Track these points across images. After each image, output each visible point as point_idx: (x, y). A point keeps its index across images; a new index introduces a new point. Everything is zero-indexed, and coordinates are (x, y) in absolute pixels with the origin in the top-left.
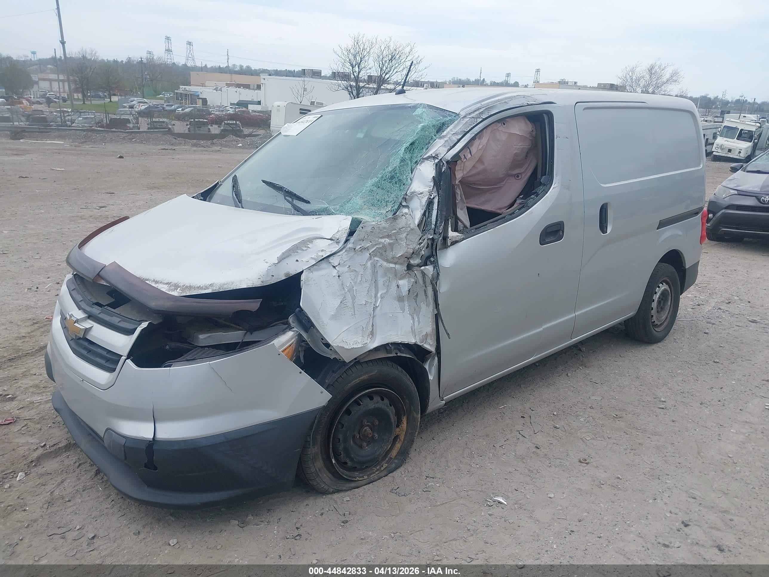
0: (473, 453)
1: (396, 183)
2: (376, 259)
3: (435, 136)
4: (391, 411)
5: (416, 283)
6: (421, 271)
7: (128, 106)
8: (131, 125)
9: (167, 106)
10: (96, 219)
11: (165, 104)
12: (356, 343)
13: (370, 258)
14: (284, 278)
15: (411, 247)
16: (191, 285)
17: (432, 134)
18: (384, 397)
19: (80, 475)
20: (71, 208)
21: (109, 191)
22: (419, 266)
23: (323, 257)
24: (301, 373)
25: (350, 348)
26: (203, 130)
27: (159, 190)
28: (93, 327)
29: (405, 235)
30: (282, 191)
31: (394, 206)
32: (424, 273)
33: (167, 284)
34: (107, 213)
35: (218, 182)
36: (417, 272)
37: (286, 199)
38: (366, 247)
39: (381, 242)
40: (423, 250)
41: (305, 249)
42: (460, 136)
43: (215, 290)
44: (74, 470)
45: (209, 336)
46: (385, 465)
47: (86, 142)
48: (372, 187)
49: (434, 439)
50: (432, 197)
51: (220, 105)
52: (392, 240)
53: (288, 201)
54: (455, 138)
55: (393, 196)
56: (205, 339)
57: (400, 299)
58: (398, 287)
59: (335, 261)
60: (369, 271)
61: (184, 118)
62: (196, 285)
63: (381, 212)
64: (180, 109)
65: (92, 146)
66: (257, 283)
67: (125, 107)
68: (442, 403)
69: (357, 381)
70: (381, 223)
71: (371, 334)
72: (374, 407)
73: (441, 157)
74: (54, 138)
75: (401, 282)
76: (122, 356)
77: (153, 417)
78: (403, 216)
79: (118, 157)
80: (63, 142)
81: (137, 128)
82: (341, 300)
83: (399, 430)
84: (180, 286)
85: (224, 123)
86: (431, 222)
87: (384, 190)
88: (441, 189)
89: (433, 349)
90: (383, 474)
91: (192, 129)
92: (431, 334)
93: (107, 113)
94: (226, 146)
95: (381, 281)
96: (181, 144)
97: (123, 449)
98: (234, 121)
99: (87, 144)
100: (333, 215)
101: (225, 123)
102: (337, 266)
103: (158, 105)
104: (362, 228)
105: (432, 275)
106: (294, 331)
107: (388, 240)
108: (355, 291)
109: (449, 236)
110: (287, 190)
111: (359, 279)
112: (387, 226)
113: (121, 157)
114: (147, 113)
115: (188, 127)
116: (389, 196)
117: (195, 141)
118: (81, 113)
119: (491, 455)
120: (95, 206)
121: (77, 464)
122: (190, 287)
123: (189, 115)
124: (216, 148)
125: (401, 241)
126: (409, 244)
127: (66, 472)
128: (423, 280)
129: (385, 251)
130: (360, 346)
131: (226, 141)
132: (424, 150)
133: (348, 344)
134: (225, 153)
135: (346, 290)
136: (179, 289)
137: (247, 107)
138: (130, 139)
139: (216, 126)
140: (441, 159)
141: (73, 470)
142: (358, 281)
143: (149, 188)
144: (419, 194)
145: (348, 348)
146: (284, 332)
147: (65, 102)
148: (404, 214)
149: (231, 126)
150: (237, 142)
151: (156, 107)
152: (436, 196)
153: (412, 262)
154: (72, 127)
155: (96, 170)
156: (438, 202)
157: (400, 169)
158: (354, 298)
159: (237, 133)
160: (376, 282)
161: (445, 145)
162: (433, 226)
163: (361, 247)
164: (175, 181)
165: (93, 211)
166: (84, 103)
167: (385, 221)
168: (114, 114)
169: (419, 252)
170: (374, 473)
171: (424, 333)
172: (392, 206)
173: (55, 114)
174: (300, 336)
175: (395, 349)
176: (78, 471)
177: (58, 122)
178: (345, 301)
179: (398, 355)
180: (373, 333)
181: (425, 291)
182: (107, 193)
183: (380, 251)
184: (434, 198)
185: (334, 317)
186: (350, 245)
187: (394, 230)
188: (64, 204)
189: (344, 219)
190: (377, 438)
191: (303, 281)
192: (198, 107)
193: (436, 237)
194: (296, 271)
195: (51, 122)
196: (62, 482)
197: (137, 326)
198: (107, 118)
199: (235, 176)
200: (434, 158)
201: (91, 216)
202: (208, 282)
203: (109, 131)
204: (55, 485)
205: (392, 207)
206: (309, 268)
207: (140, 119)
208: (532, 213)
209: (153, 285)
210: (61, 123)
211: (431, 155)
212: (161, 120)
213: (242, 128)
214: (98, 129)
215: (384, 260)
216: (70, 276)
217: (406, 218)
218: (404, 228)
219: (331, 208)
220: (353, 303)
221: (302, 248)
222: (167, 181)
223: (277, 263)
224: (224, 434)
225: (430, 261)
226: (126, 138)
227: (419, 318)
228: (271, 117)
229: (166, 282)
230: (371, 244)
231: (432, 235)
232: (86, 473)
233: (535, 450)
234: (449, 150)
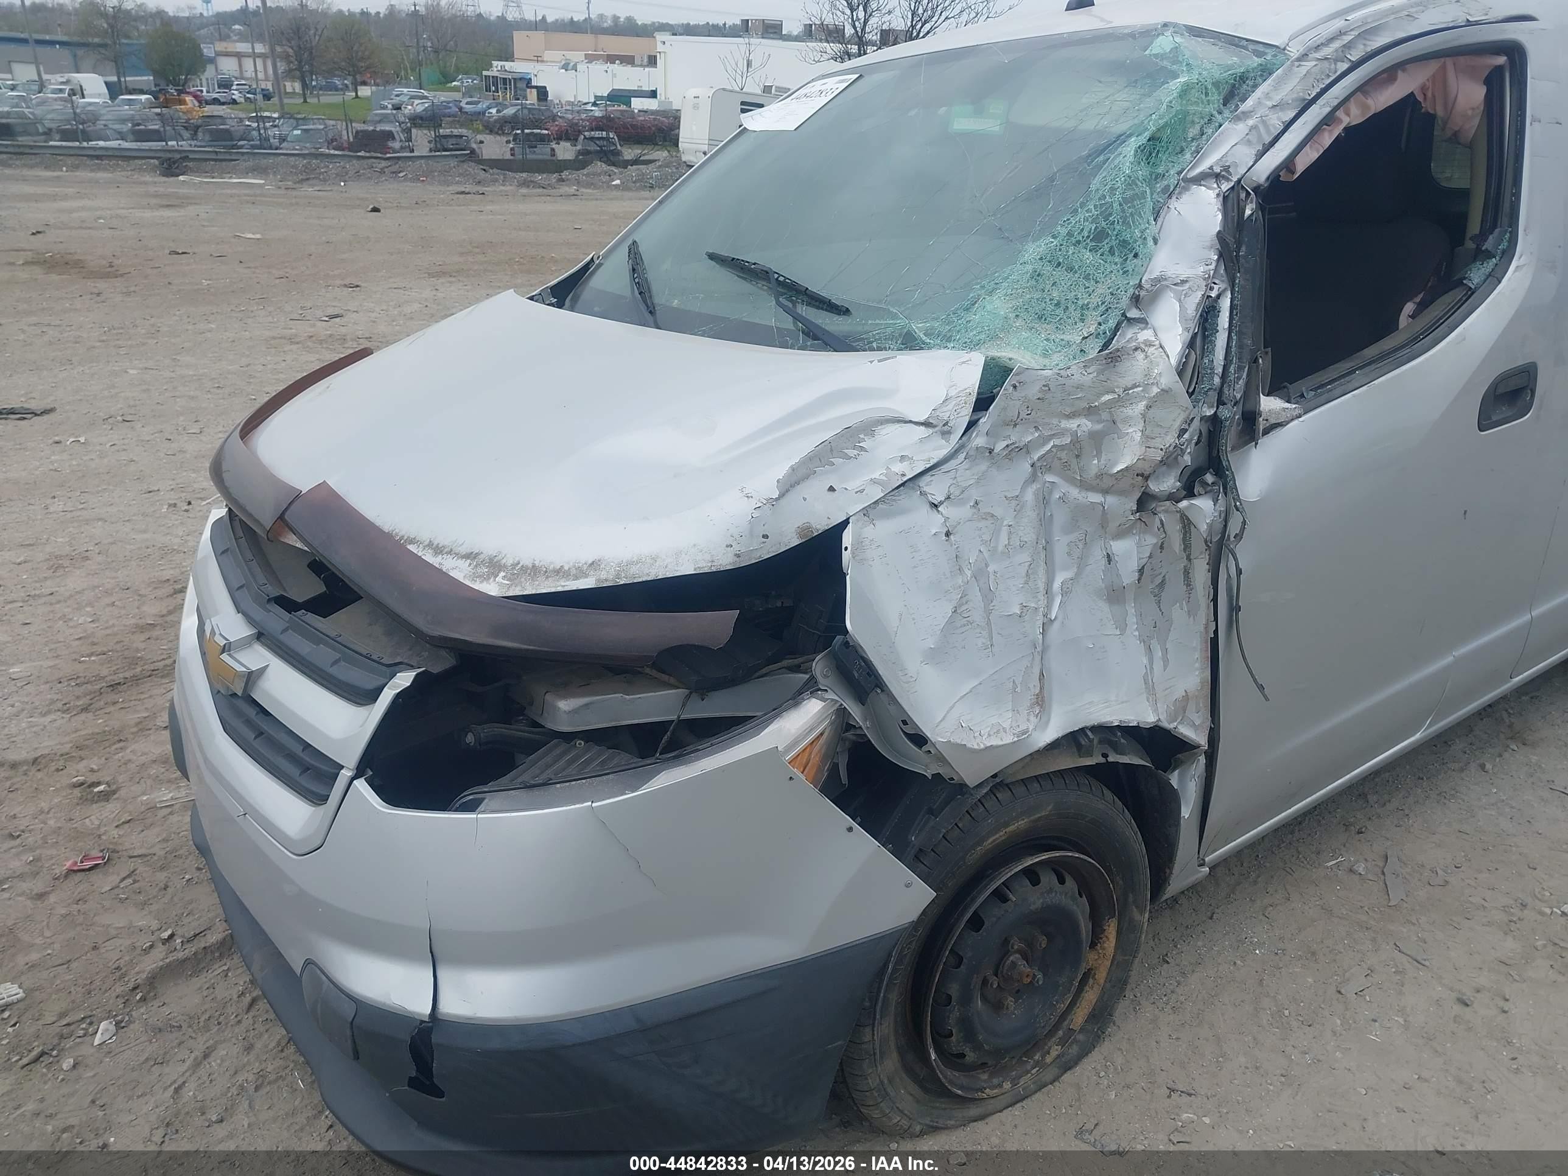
0: (1287, 1013)
1: (1111, 252)
2: (1050, 478)
3: (1220, 113)
4: (1080, 909)
5: (1162, 547)
6: (1178, 515)
7: (390, 106)
8: (396, 145)
9: (467, 104)
10: (321, 342)
11: (464, 101)
12: (998, 732)
13: (1033, 478)
14: (796, 542)
15: (1157, 445)
16: (537, 563)
17: (1211, 109)
18: (1064, 872)
19: (252, 1033)
20: (270, 319)
21: (347, 282)
22: (1173, 498)
23: (905, 479)
24: (850, 829)
25: (982, 746)
26: (541, 152)
27: (453, 279)
28: (269, 668)
29: (1141, 406)
30: (768, 280)
31: (1106, 321)
32: (1188, 519)
33: (468, 556)
34: (343, 330)
35: (592, 258)
36: (1165, 514)
37: (779, 303)
38: (1022, 444)
39: (1067, 430)
40: (1189, 450)
41: (852, 453)
42: (1291, 114)
43: (606, 580)
44: (239, 1018)
45: (587, 705)
46: (1055, 1051)
47: (308, 179)
48: (1038, 266)
49: (1168, 963)
50: (1213, 294)
51: (573, 100)
52: (1099, 422)
53: (786, 310)
54: (1276, 122)
55: (1101, 289)
56: (575, 711)
57: (1115, 595)
58: (1109, 561)
59: (936, 488)
60: (1030, 514)
61: (501, 128)
62: (551, 563)
63: (1067, 337)
64: (494, 111)
65: (318, 188)
66: (725, 561)
67: (385, 108)
68: (1203, 874)
69: (1000, 836)
70: (1069, 372)
71: (1037, 703)
72: (1043, 903)
73: (1239, 176)
74: (246, 173)
75: (1119, 547)
76: (342, 767)
77: (431, 952)
78: (1139, 351)
79: (369, 209)
80: (263, 182)
81: (408, 150)
82: (954, 603)
83: (1096, 957)
84: (505, 566)
85: (582, 137)
86: (1212, 369)
87: (1076, 272)
88: (1242, 270)
89: (1200, 738)
90: (1048, 1075)
91: (517, 151)
92: (1197, 697)
93: (349, 120)
94: (589, 185)
95: (1061, 543)
96: (496, 180)
97: (348, 1032)
98: (604, 133)
99: (310, 185)
100: (922, 349)
101: (585, 138)
102: (941, 503)
103: (448, 102)
104: (1015, 387)
105: (1210, 526)
106: (823, 700)
107: (1089, 424)
108: (992, 577)
109: (1261, 409)
110: (781, 279)
111: (1004, 539)
112: (1087, 380)
113: (375, 210)
114: (429, 120)
115: (511, 146)
116: (1090, 290)
117: (524, 175)
118: (297, 119)
119: (1339, 1022)
120: (319, 313)
121: (248, 998)
122: (534, 571)
123: (513, 122)
124: (567, 189)
125: (1127, 426)
126: (1153, 435)
127: (219, 1024)
128: (1184, 540)
129: (1077, 456)
130: (1008, 739)
131: (587, 175)
132: (1188, 156)
133: (977, 734)
134: (586, 199)
135: (969, 573)
136: (502, 574)
137: (629, 104)
138: (394, 173)
139: (568, 144)
140: (1239, 181)
141: (236, 1016)
142: (1000, 548)
143: (431, 275)
144: (1175, 285)
145: (976, 747)
146: (795, 699)
147: (269, 100)
148: (1143, 346)
149: (598, 142)
150: (610, 176)
151: (446, 105)
152: (1225, 290)
153: (1154, 487)
154: (281, 149)
155: (324, 238)
156: (1232, 307)
157: (1123, 211)
158: (988, 596)
159: (610, 156)
160: (1048, 547)
161: (1249, 141)
162: (1217, 380)
163: (1007, 446)
164: (486, 259)
165: (314, 326)
166: (305, 101)
167: (1082, 365)
168: (364, 122)
169: (1176, 458)
170: (1028, 1072)
171: (1179, 693)
172: (1100, 319)
173: (247, 123)
174: (842, 712)
175: (1100, 742)
176: (247, 1019)
177: (253, 140)
178: (964, 608)
179: (1110, 759)
180: (1043, 701)
181: (1187, 573)
182: (345, 286)
183: (1063, 455)
184: (1219, 296)
185: (936, 656)
186: (978, 440)
187: (1108, 393)
188: (257, 310)
189: (964, 363)
190: (1040, 983)
191: (849, 549)
192: (530, 104)
193: (1225, 412)
194: (829, 522)
195: (239, 140)
196: (206, 1056)
197: (383, 681)
198: (350, 130)
199: (634, 242)
200: (1218, 177)
201: (311, 337)
202: (586, 556)
203: (352, 156)
204: (188, 1063)
205: (1100, 324)
206: (865, 512)
207: (414, 131)
208: (1464, 339)
209: (429, 557)
210: (258, 142)
211: (1211, 168)
212: (456, 132)
213: (619, 147)
214: (332, 152)
215: (1071, 481)
216: (219, 512)
217: (1147, 357)
218: (1139, 386)
219: (918, 328)
220: (988, 612)
221: (846, 451)
222: (470, 259)
223: (777, 499)
224: (632, 1010)
225: (1204, 484)
226: (386, 170)
227: (1165, 651)
228: (679, 122)
229: (463, 550)
230: (1037, 435)
231: (1212, 407)
232: (267, 1027)
233: (1458, 1009)
234: (1260, 155)
